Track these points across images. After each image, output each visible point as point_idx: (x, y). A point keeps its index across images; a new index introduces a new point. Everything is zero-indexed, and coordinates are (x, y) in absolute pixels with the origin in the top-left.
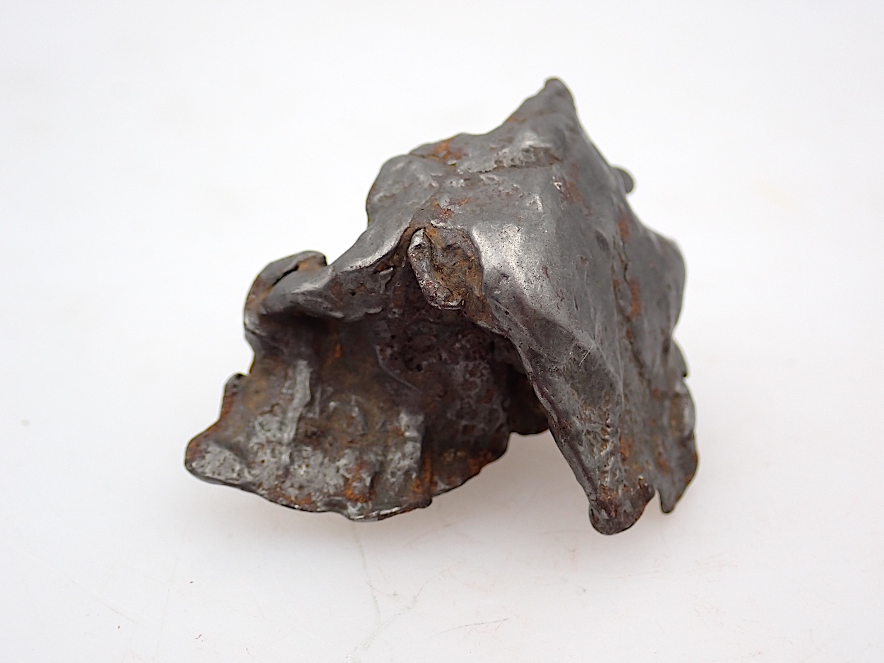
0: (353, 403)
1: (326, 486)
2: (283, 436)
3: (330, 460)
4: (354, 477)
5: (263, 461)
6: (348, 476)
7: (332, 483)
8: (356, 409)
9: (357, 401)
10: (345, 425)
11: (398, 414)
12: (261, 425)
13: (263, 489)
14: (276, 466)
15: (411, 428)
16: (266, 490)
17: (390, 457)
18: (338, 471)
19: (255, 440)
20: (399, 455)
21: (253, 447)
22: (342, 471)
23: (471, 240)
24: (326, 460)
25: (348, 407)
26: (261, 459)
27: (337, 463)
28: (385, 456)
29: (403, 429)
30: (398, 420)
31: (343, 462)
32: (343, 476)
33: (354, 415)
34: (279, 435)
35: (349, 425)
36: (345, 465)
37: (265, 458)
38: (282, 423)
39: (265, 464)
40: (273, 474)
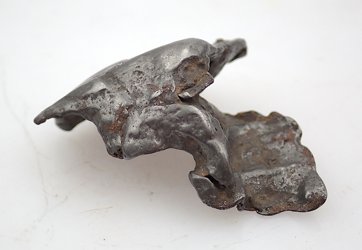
0: (245, 156)
1: (293, 149)
2: (283, 170)
3: (280, 153)
4: (282, 139)
5: (299, 175)
6: (283, 142)
7: (290, 147)
8: (248, 154)
9: (244, 155)
10: (258, 156)
11: (241, 136)
12: (282, 185)
13: (312, 168)
14: (298, 168)
15: (245, 128)
16: (312, 167)
17: (261, 133)
18: (283, 147)
19: (291, 184)
20: (259, 130)
21: (295, 183)
22: (282, 145)
23: (179, 67)
24: (281, 154)
25: (249, 158)
26: (299, 176)
27: (279, 149)
28: (263, 135)
29: (247, 132)
30: (244, 135)
31: (277, 147)
32: (284, 144)
33: (251, 154)
34: (284, 173)
35: (258, 154)
36: (278, 146)
37: (297, 175)
38: (276, 175)
39: (300, 173)
40: (303, 168)
